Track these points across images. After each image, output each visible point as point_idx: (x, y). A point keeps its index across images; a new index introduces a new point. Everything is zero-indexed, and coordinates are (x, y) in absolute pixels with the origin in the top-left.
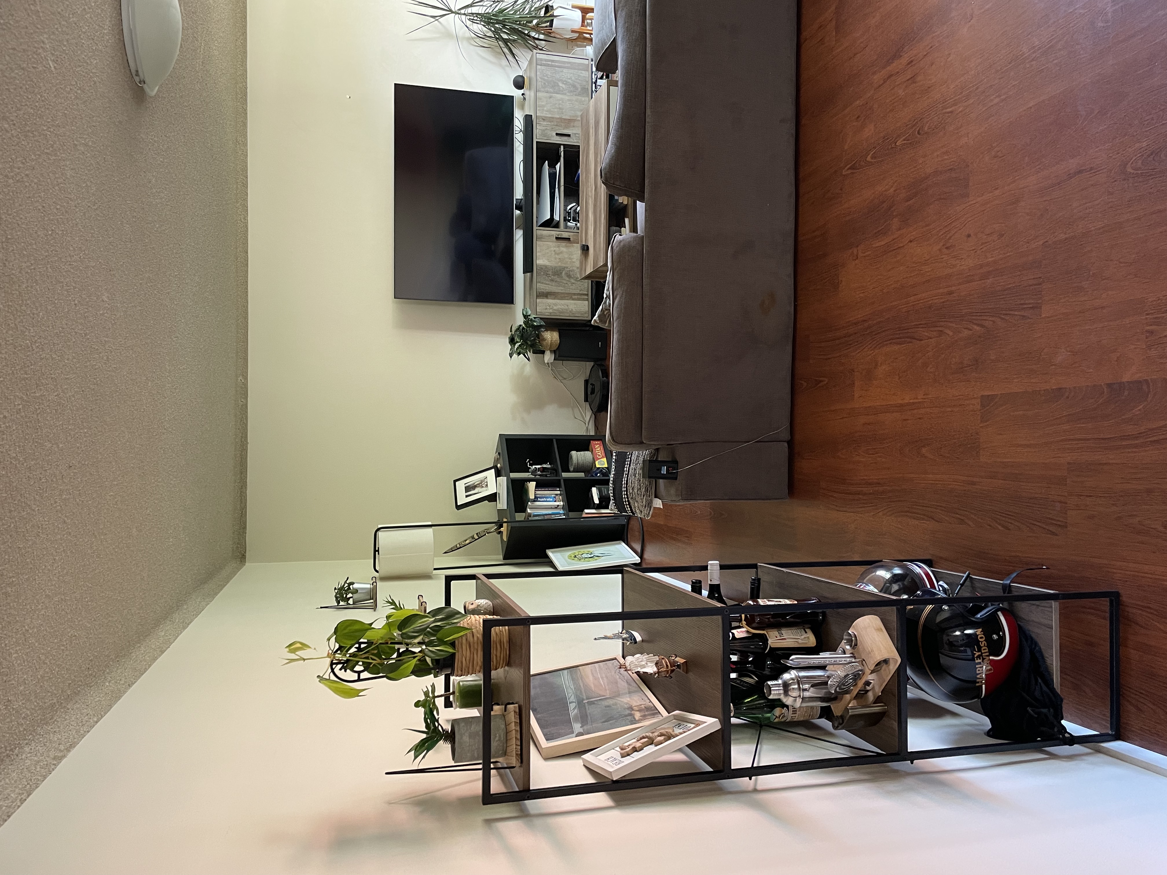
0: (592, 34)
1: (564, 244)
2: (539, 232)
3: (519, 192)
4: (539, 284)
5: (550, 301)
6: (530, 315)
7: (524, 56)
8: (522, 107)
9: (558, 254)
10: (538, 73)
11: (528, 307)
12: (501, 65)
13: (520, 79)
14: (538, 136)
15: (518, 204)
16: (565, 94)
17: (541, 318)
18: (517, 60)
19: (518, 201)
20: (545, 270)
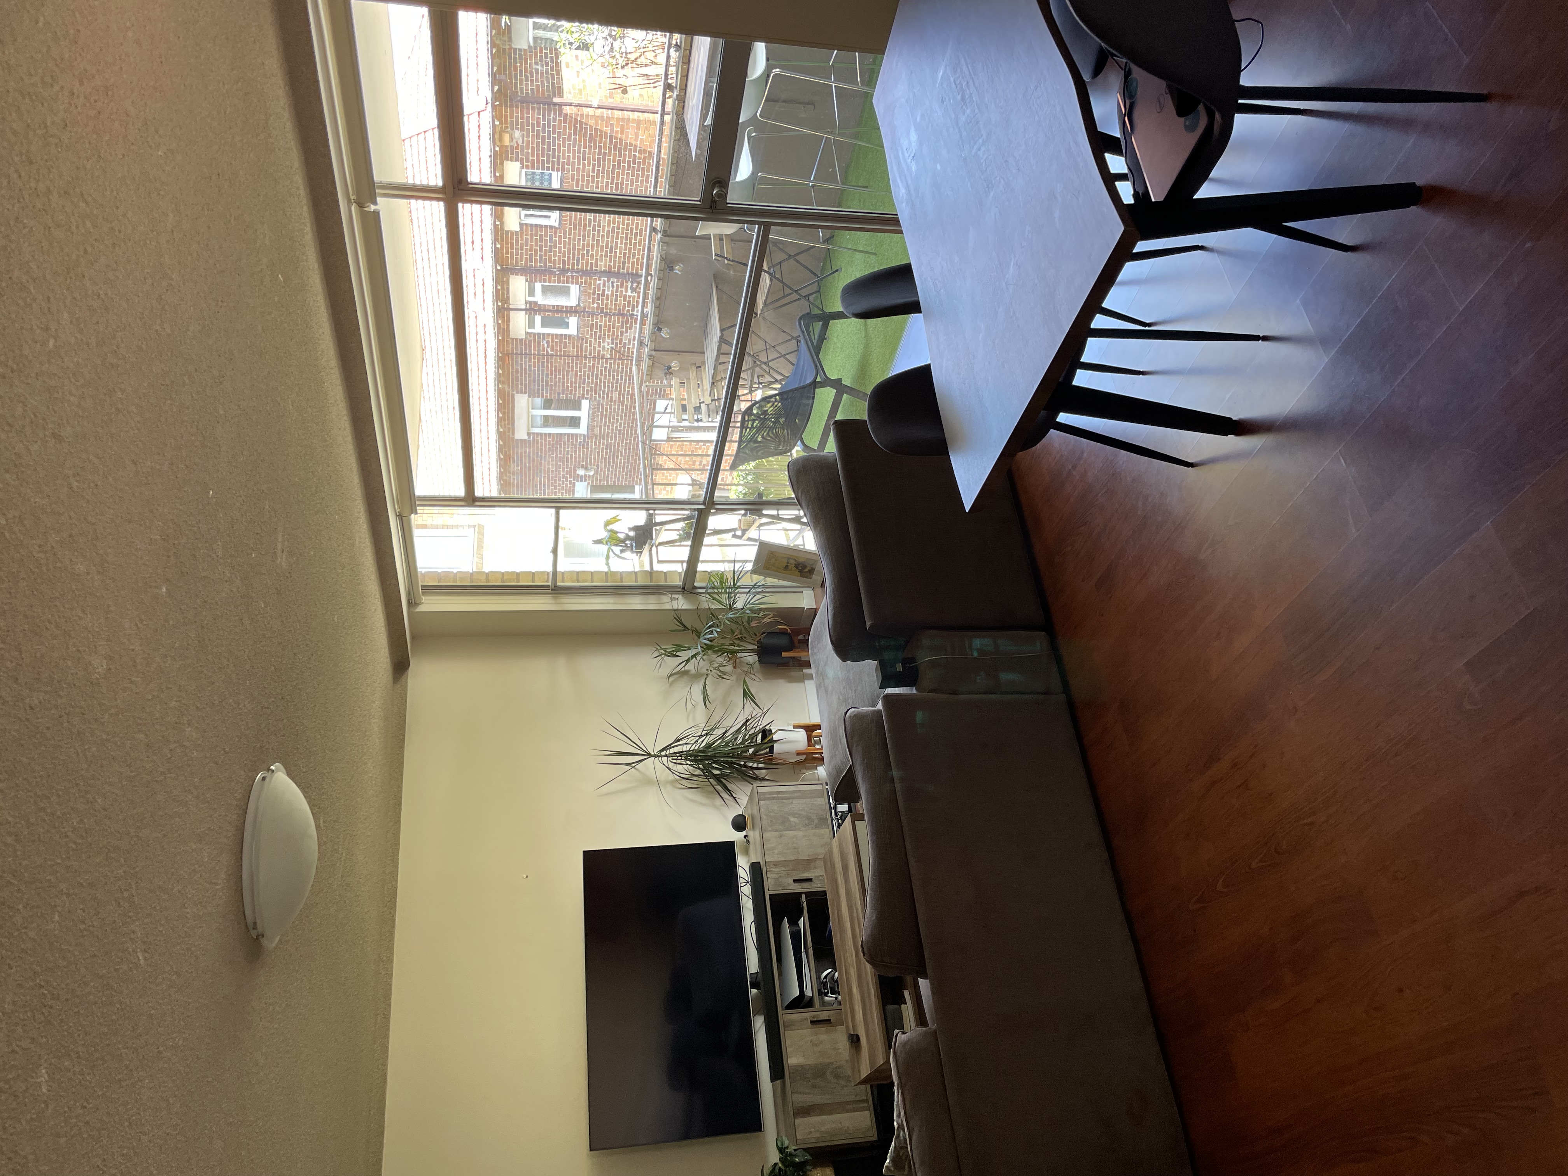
0: (822, 753)
1: (824, 1029)
2: (787, 1017)
3: (753, 964)
4: (795, 1096)
5: (815, 1120)
6: (787, 1148)
7: (743, 792)
8: (746, 852)
9: (817, 1045)
10: (762, 810)
11: (783, 1133)
12: (715, 807)
13: (741, 819)
14: (771, 886)
15: (754, 980)
16: (799, 829)
17: (804, 1149)
18: (734, 798)
19: (753, 976)
20: (801, 1072)
